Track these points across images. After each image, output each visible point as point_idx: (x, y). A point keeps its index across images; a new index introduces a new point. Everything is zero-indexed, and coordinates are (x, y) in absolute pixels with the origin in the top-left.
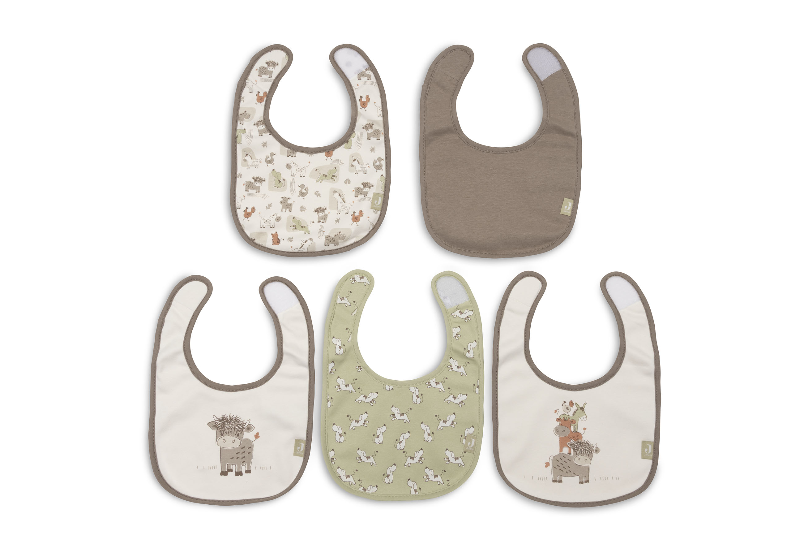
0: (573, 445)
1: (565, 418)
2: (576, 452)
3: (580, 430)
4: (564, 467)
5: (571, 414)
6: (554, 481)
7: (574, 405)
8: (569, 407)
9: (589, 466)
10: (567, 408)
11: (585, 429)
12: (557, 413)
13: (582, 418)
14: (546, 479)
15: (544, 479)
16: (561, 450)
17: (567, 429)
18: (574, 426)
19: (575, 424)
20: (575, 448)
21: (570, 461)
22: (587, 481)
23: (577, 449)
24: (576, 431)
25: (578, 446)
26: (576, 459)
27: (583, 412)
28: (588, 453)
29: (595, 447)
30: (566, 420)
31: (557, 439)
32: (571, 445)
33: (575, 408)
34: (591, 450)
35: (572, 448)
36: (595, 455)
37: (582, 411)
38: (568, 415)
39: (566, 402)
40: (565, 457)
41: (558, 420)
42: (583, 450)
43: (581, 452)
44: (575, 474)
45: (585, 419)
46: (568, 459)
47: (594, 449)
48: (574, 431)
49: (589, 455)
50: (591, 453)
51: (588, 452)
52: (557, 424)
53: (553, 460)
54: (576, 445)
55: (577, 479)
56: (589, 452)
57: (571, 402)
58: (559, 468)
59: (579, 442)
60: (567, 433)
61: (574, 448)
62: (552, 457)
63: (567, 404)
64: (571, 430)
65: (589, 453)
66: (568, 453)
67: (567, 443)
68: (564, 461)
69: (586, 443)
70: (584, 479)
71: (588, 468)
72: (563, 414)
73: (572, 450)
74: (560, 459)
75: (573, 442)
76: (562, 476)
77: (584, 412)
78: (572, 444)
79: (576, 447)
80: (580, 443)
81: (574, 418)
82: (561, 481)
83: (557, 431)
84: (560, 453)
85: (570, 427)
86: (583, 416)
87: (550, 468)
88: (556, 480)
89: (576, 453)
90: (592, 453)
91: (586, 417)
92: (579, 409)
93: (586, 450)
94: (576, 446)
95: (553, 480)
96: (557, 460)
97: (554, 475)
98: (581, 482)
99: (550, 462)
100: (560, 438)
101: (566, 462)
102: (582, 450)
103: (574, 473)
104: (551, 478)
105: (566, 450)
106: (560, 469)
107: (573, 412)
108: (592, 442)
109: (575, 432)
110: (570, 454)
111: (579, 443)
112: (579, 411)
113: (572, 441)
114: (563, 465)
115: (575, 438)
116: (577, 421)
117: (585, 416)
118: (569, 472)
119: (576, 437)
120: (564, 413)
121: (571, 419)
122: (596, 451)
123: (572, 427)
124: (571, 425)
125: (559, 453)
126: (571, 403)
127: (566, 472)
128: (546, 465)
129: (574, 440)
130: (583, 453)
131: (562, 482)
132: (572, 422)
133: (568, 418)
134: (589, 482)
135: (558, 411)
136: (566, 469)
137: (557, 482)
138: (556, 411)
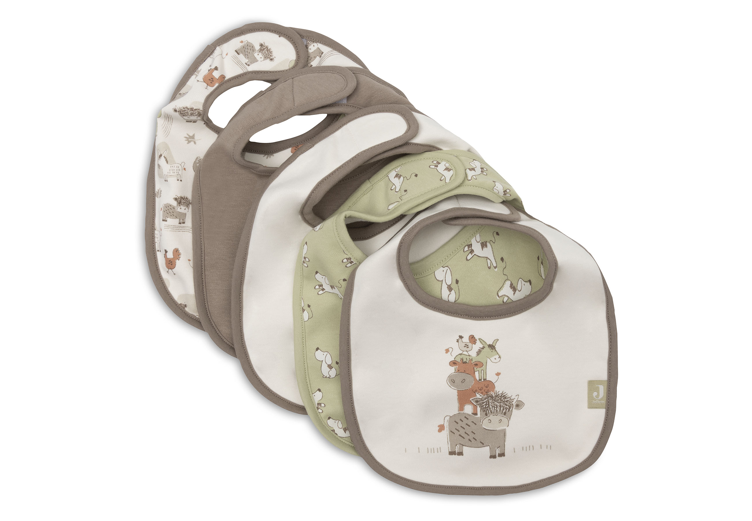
0: (481, 402)
1: (465, 360)
2: (486, 411)
3: (491, 377)
4: (465, 433)
5: (473, 353)
6: (452, 453)
7: (478, 342)
8: (470, 345)
9: (505, 429)
10: (466, 346)
11: (498, 374)
12: (449, 353)
13: (493, 359)
14: (439, 450)
15: (436, 451)
16: (461, 408)
17: (468, 378)
18: (480, 371)
19: (481, 368)
20: (484, 406)
21: (476, 424)
22: (502, 455)
23: (487, 407)
24: (485, 378)
25: (489, 402)
26: (486, 421)
27: (493, 351)
28: (504, 411)
29: (515, 401)
30: (465, 363)
31: (453, 393)
32: (477, 402)
33: (478, 345)
34: (508, 406)
35: (478, 406)
36: (515, 412)
37: (492, 349)
38: (469, 356)
39: (463, 337)
40: (467, 419)
41: (453, 363)
42: (497, 407)
43: (493, 411)
44: (483, 444)
45: (498, 359)
46: (473, 422)
47: (513, 403)
48: (480, 380)
49: (505, 414)
50: (509, 410)
51: (503, 409)
52: (452, 370)
53: (450, 422)
54: (484, 401)
55: (486, 451)
56: (506, 408)
57: (471, 337)
58: (459, 433)
59: (490, 396)
60: (470, 384)
61: (481, 407)
62: (448, 418)
63: (466, 339)
64: (475, 379)
65: (506, 410)
66: (472, 414)
67: (471, 399)
68: (467, 424)
69: (500, 395)
70: (498, 452)
71: (504, 433)
72: (461, 354)
73: (479, 409)
74: (461, 420)
75: (481, 397)
76: (463, 445)
77: (496, 351)
78: (479, 400)
79: (486, 405)
80: (492, 397)
81: (479, 359)
82: (461, 454)
83: (452, 381)
84: (460, 412)
85: (474, 373)
86: (494, 355)
87: (446, 433)
88: (453, 451)
89: (485, 413)
90: (511, 410)
91: (500, 357)
92: (487, 347)
93: (500, 406)
94: (485, 403)
95: (450, 451)
96: (455, 421)
97: (451, 444)
98: (493, 457)
99: (445, 425)
100: (458, 392)
101: (469, 426)
102: (494, 407)
103: (481, 442)
104: (446, 448)
105: (468, 409)
106: (460, 435)
107: (477, 350)
108: (511, 393)
109: (483, 380)
110: (476, 414)
111: (490, 398)
112: (487, 349)
113: (478, 396)
114: (464, 429)
115: (483, 391)
116: (484, 364)
117: (497, 356)
118: (473, 440)
119: (484, 388)
120: (461, 352)
121: (474, 361)
122: (517, 406)
123: (477, 374)
124: (476, 370)
125: (458, 412)
126: (472, 339)
127: (469, 440)
128: (438, 428)
129: (482, 393)
130: (497, 411)
131: (463, 455)
132: (476, 365)
133: (468, 360)
134: (504, 456)
135: (450, 350)
136: (469, 435)
137: (455, 455)
138: (447, 351)
